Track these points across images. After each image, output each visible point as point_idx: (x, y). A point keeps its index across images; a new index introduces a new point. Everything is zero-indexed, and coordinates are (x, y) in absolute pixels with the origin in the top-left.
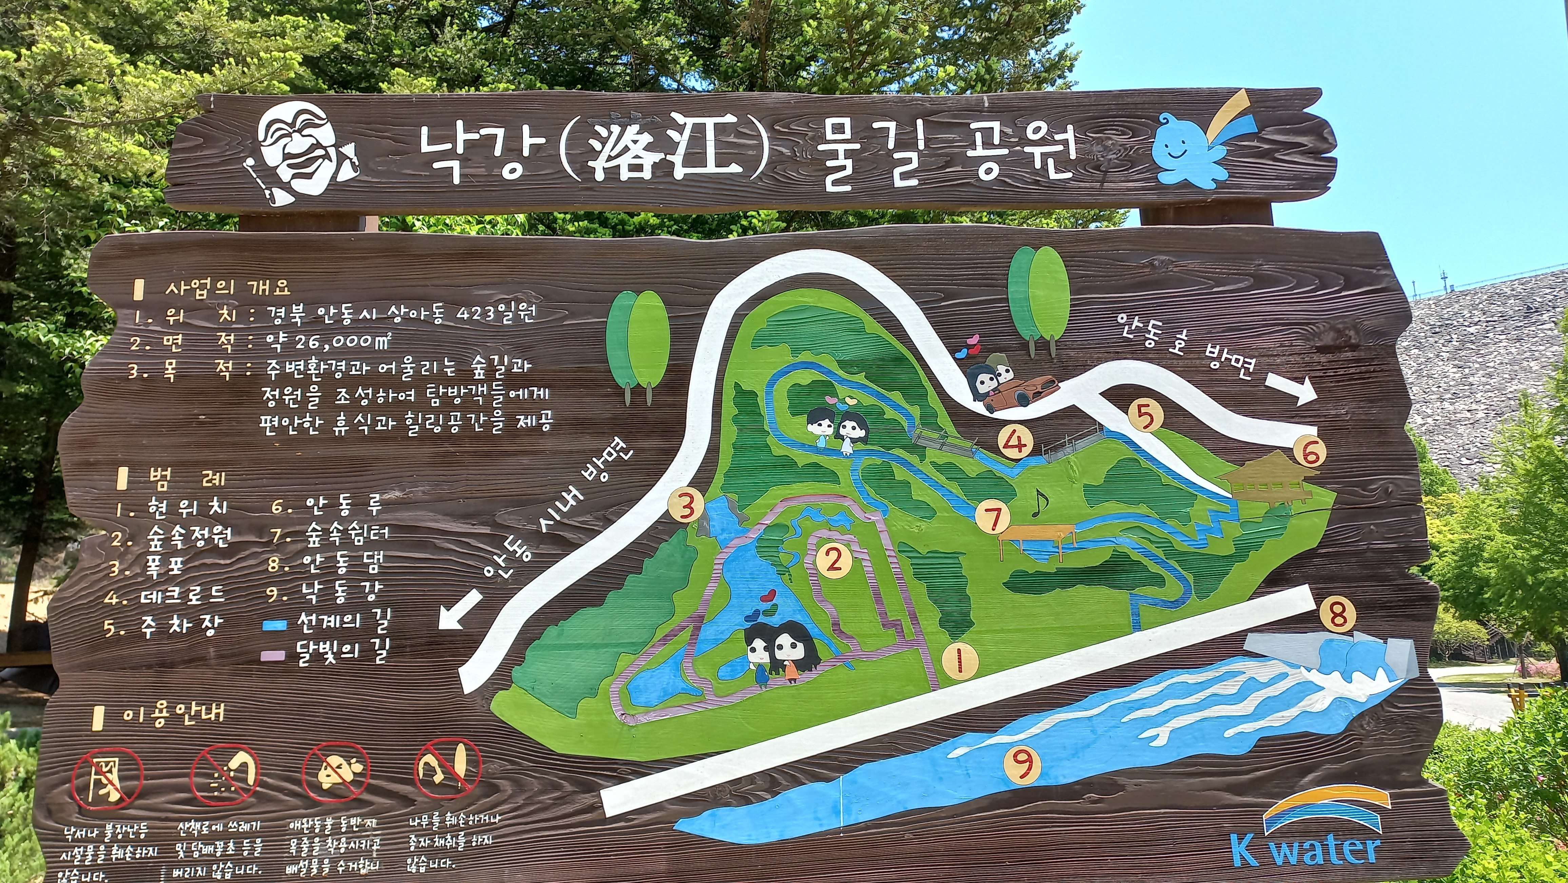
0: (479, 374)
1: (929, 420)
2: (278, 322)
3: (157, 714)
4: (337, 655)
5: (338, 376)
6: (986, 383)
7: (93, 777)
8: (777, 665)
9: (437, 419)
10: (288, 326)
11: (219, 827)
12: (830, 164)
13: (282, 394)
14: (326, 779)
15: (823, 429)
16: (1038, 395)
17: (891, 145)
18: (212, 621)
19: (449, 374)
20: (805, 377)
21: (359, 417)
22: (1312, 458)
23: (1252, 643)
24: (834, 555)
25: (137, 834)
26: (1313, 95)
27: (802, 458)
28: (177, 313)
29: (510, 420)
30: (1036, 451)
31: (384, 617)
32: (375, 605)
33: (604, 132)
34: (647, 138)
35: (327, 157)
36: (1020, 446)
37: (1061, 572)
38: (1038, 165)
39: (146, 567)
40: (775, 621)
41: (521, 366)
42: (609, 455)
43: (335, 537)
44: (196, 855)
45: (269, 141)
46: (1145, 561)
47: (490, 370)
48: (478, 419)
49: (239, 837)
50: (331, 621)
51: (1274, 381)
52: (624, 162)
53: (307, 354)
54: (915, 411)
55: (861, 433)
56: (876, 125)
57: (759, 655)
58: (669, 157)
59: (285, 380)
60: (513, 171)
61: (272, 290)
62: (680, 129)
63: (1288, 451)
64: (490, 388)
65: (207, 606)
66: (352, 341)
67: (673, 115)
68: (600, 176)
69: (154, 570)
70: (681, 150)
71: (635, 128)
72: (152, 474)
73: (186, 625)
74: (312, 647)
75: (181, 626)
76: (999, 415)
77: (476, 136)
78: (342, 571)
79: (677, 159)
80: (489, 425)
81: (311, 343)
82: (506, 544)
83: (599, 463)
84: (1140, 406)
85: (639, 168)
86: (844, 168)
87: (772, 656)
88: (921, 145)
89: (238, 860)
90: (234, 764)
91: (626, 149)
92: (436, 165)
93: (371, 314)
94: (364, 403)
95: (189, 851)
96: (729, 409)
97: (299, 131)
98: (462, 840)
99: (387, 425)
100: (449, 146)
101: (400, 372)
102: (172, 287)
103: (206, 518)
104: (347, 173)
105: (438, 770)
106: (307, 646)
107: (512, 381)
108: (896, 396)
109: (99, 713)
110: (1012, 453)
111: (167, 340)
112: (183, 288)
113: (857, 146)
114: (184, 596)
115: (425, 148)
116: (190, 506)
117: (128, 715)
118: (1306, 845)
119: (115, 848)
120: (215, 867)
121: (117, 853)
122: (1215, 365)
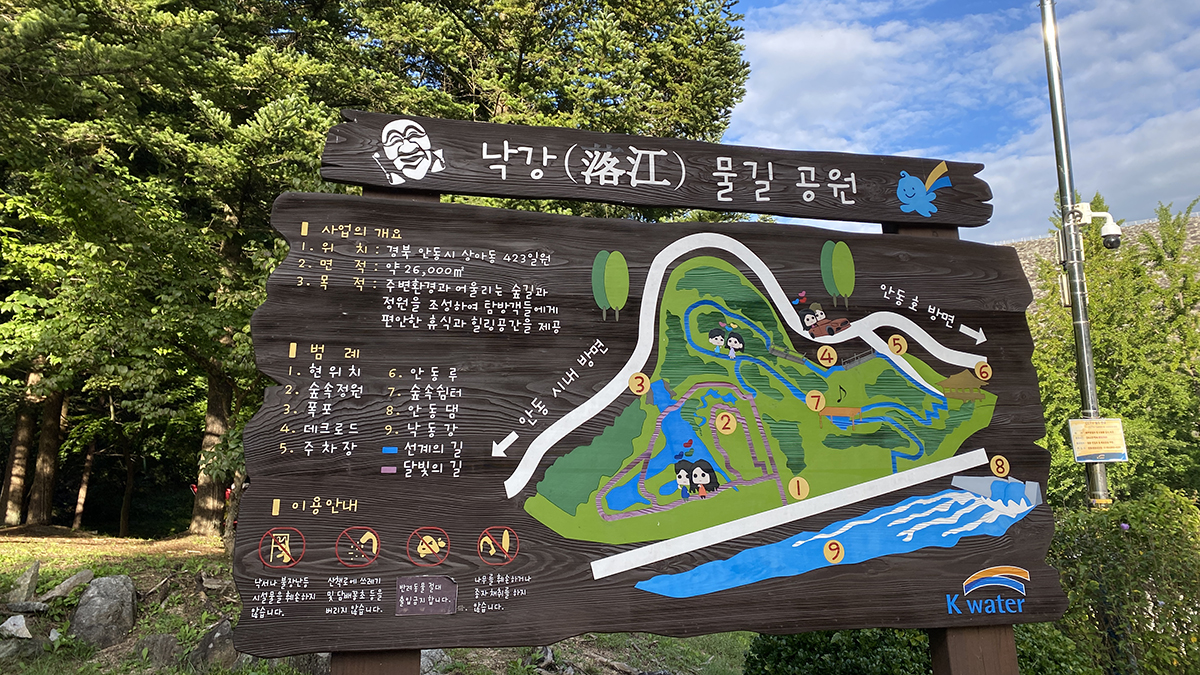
0: (516, 296)
1: (778, 340)
2: (394, 255)
3: (314, 506)
4: (429, 471)
5: (431, 292)
6: (810, 320)
7: (273, 546)
8: (694, 487)
9: (491, 322)
10: (400, 258)
11: (355, 581)
12: (720, 184)
13: (396, 301)
14: (422, 551)
15: (718, 341)
16: (839, 330)
17: (754, 177)
18: (350, 446)
19: (499, 295)
20: (708, 309)
21: (444, 318)
22: (984, 375)
23: (956, 482)
24: (726, 419)
25: (302, 584)
26: (979, 167)
27: (707, 359)
28: (329, 246)
29: (535, 326)
30: (838, 363)
31: (458, 447)
32: (453, 439)
33: (591, 155)
34: (615, 161)
35: (425, 156)
36: (830, 359)
37: (854, 436)
38: (836, 195)
39: (307, 408)
41: (541, 292)
42: (593, 350)
43: (429, 394)
44: (340, 599)
45: (389, 143)
46: (899, 431)
47: (523, 294)
48: (515, 324)
49: (367, 587)
50: (425, 448)
51: (964, 329)
52: (602, 174)
53: (412, 277)
54: (770, 334)
55: (741, 346)
56: (745, 164)
57: (684, 481)
58: (628, 173)
59: (397, 292)
60: (537, 174)
61: (390, 235)
62: (635, 156)
63: (972, 371)
64: (523, 304)
65: (346, 436)
66: (440, 271)
67: (631, 148)
68: (588, 181)
69: (312, 411)
70: (635, 169)
71: (610, 154)
72: (312, 348)
73: (333, 448)
74: (413, 465)
75: (329, 448)
76: (816, 340)
77: (516, 152)
78: (432, 417)
79: (633, 174)
80: (522, 328)
81: (414, 270)
82: (532, 403)
83: (588, 355)
84: (894, 339)
85: (611, 178)
86: (728, 187)
87: (691, 481)
88: (771, 178)
89: (367, 603)
90: (364, 540)
91: (604, 166)
93: (451, 254)
94: (447, 309)
95: (335, 597)
96: (664, 326)
97: (408, 139)
98: (507, 592)
99: (460, 324)
100: (499, 156)
101: (469, 292)
102: (326, 228)
103: (346, 378)
104: (437, 168)
105: (492, 546)
106: (410, 464)
107: (536, 301)
108: (759, 324)
109: (277, 503)
110: (825, 363)
111: (323, 262)
112: (333, 229)
113: (735, 175)
114: (332, 428)
115: (485, 156)
116: (337, 370)
117: (295, 506)
118: (986, 602)
119: (288, 593)
120: (353, 607)
121: (289, 597)
122: (933, 318)
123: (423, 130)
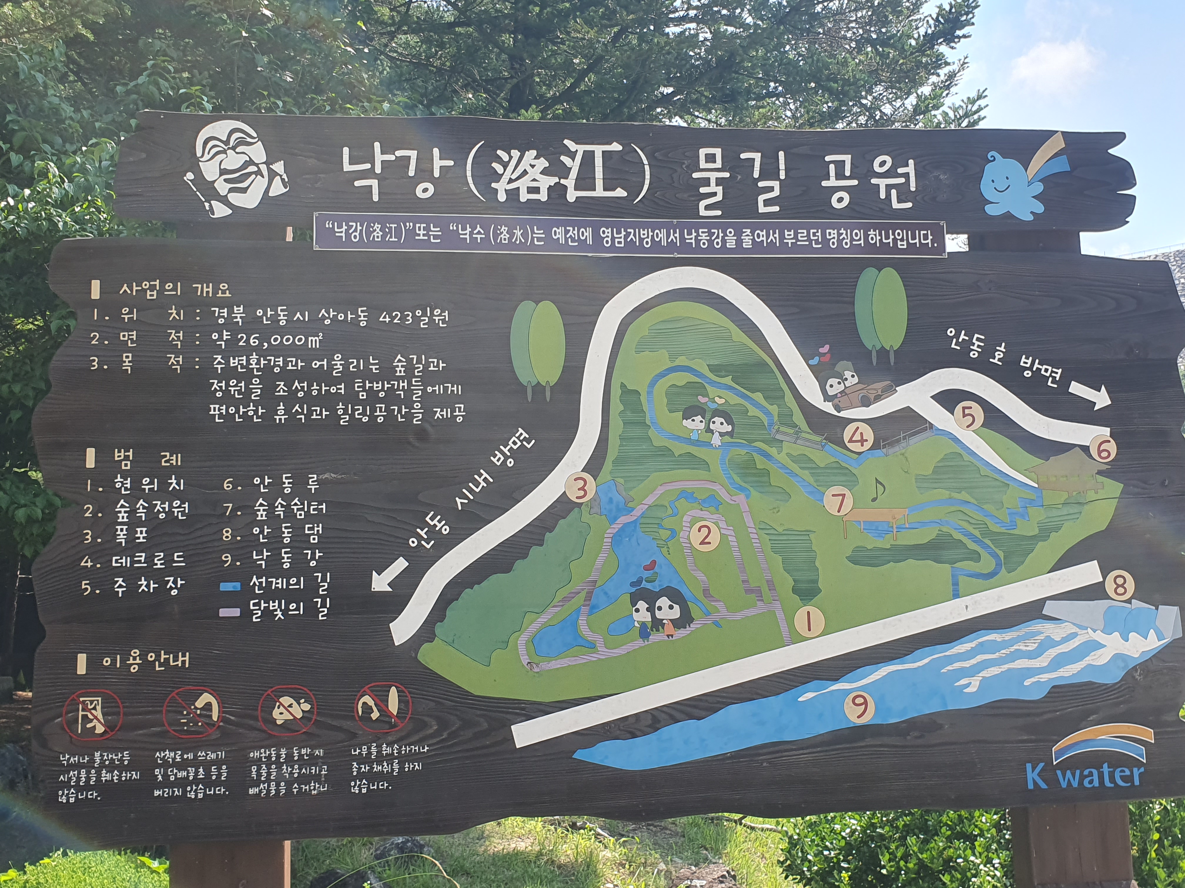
0: (400, 371)
1: (786, 418)
2: (221, 321)
3: (131, 661)
4: (285, 612)
5: (277, 370)
6: (835, 387)
7: (81, 713)
8: (657, 624)
9: (364, 410)
10: (230, 324)
11: (190, 756)
12: (703, 190)
13: (228, 385)
14: (280, 716)
15: (696, 424)
16: (878, 398)
17: (756, 175)
18: (175, 582)
19: (374, 371)
20: (681, 379)
21: (297, 407)
22: (1104, 454)
23: (1049, 609)
24: (705, 531)
25: (121, 760)
26: (1118, 137)
27: (679, 449)
28: (131, 312)
29: (428, 413)
30: (875, 446)
31: (324, 580)
32: (316, 569)
33: (505, 157)
34: (543, 163)
35: (259, 173)
36: (862, 441)
37: (894, 548)
38: (883, 195)
39: (115, 536)
40: (655, 587)
41: (436, 365)
42: (514, 442)
43: (280, 511)
44: (172, 778)
45: (207, 157)
46: (965, 540)
47: (410, 369)
48: (400, 411)
49: (207, 765)
50: (279, 583)
51: (1076, 388)
52: (523, 184)
53: (248, 351)
54: (774, 409)
55: (729, 429)
56: (743, 156)
57: (643, 615)
58: (563, 181)
59: (229, 373)
60: (425, 190)
61: (215, 292)
62: (572, 155)
63: (1085, 449)
64: (410, 384)
65: (169, 569)
66: (288, 340)
67: (566, 142)
68: (502, 197)
69: (122, 537)
70: (573, 174)
71: (534, 153)
72: (117, 454)
73: (152, 586)
74: (263, 605)
75: (148, 586)
76: (843, 414)
77: (392, 158)
78: (287, 541)
79: (570, 183)
80: (409, 416)
81: (252, 341)
82: (427, 519)
83: (506, 451)
84: (964, 408)
85: (536, 190)
86: (714, 194)
87: (653, 616)
88: (782, 176)
89: (208, 782)
90: (200, 703)
91: (525, 173)
92: (357, 183)
93: (303, 316)
94: (301, 394)
95: (166, 776)
96: (616, 406)
97: (234, 148)
98: (396, 767)
99: (321, 414)
100: (368, 166)
101: (331, 367)
102: (125, 287)
103: (164, 493)
104: (278, 189)
105: (375, 709)
106: (258, 604)
107: (428, 378)
108: (758, 397)
109: (82, 659)
110: (856, 447)
111: (124, 336)
112: (135, 288)
113: (727, 175)
114: (150, 560)
115: (347, 167)
116: (151, 483)
117: (107, 662)
118: (1086, 772)
119: (104, 771)
120: (189, 788)
121: (105, 776)
122: (1028, 374)
123: (255, 135)
